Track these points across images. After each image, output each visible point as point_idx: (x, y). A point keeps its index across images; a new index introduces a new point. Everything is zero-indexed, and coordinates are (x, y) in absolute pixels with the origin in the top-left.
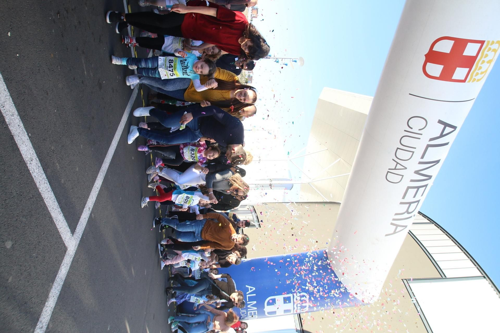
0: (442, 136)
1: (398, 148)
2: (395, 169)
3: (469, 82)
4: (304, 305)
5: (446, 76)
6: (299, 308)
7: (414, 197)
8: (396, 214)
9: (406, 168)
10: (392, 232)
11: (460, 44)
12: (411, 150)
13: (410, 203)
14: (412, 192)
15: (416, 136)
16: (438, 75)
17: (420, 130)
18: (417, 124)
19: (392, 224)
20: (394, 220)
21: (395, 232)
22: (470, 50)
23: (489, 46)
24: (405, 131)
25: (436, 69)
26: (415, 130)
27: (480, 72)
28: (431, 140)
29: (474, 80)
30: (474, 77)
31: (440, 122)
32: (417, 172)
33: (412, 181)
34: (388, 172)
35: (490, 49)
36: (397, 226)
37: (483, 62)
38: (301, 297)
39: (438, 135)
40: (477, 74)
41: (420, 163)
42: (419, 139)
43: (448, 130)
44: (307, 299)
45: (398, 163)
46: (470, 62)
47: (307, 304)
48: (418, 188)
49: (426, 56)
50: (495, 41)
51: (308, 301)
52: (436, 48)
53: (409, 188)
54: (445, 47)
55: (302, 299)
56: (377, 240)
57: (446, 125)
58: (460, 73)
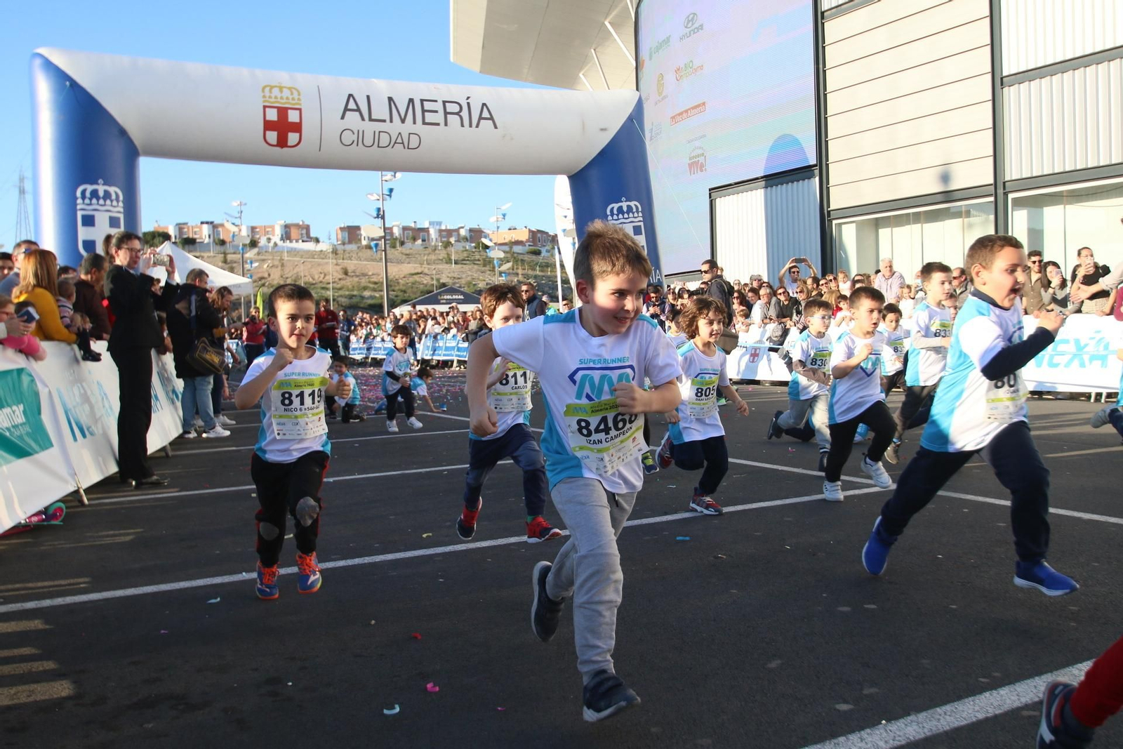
0: (358, 110)
1: (378, 147)
2: (403, 143)
3: (300, 104)
4: (625, 209)
5: (297, 127)
6: (631, 215)
7: (436, 112)
8: (462, 125)
9: (400, 133)
10: (491, 121)
11: (268, 126)
12: (377, 135)
13: (446, 113)
14: (430, 117)
15: (360, 136)
16: (298, 135)
17: (354, 133)
18: (348, 138)
19: (477, 126)
20: (471, 126)
21: (491, 118)
22: (272, 115)
23: (267, 99)
24: (357, 145)
25: (293, 138)
26: (355, 137)
27: (290, 97)
28: (363, 119)
29: (299, 99)
30: (296, 101)
31: (343, 117)
32: (403, 121)
33: (414, 123)
34: (408, 148)
35: (270, 97)
36: (481, 118)
37: (282, 98)
38: (612, 214)
39: (357, 113)
40: (293, 99)
41: (391, 121)
42: (363, 131)
43: (352, 105)
44: (616, 206)
45: (395, 143)
46: (283, 112)
47: (624, 205)
48: (424, 111)
49: (282, 147)
50: (263, 94)
51: (620, 204)
52: (275, 142)
53: (424, 123)
54: (272, 136)
55: (615, 212)
56: (504, 137)
57: (346, 109)
58: (293, 117)
